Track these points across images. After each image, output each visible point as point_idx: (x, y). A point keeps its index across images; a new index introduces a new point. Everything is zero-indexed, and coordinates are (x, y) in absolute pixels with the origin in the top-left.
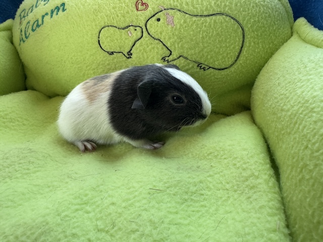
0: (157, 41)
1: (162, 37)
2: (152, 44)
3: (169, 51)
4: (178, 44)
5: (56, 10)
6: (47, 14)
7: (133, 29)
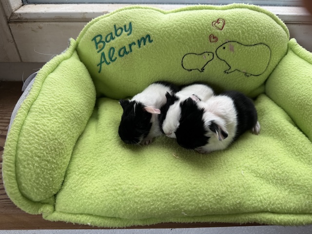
2: (219, 63)
5: (143, 41)
6: (134, 43)
7: (207, 54)
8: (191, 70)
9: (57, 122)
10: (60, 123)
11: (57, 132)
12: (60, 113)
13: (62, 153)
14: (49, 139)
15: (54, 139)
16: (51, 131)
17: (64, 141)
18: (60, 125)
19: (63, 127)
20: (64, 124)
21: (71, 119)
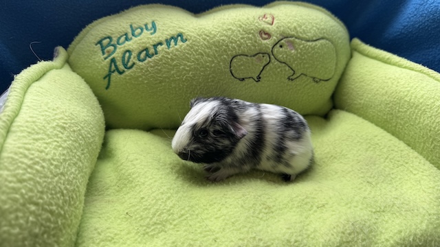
0: (284, 65)
1: (288, 60)
2: (279, 67)
3: (293, 72)
4: (300, 64)
5: (173, 40)
6: (160, 44)
7: (261, 55)
8: (243, 79)
9: (60, 146)
10: (64, 148)
11: (62, 163)
12: (62, 133)
13: (72, 198)
14: (51, 172)
15: (58, 174)
16: (52, 161)
17: (74, 178)
18: (65, 152)
19: (69, 155)
20: (71, 151)
21: (79, 144)
